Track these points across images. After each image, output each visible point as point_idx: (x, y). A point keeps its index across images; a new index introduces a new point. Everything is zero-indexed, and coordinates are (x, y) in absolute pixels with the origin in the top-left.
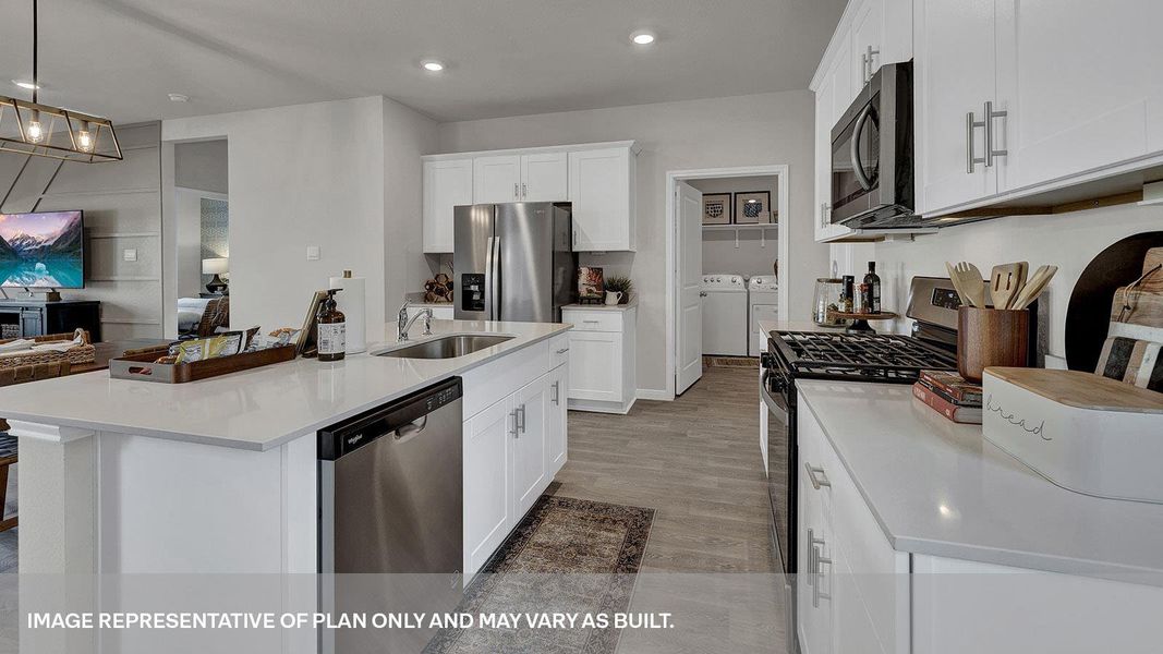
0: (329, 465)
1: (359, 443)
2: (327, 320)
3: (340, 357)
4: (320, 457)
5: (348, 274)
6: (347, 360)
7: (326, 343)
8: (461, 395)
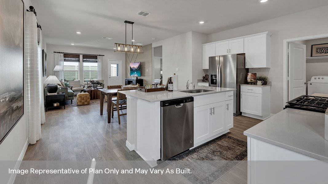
0: (162, 108)
1: (168, 105)
2: (170, 83)
3: (172, 91)
4: (161, 106)
5: (175, 74)
6: (173, 92)
7: (169, 88)
8: (193, 101)
